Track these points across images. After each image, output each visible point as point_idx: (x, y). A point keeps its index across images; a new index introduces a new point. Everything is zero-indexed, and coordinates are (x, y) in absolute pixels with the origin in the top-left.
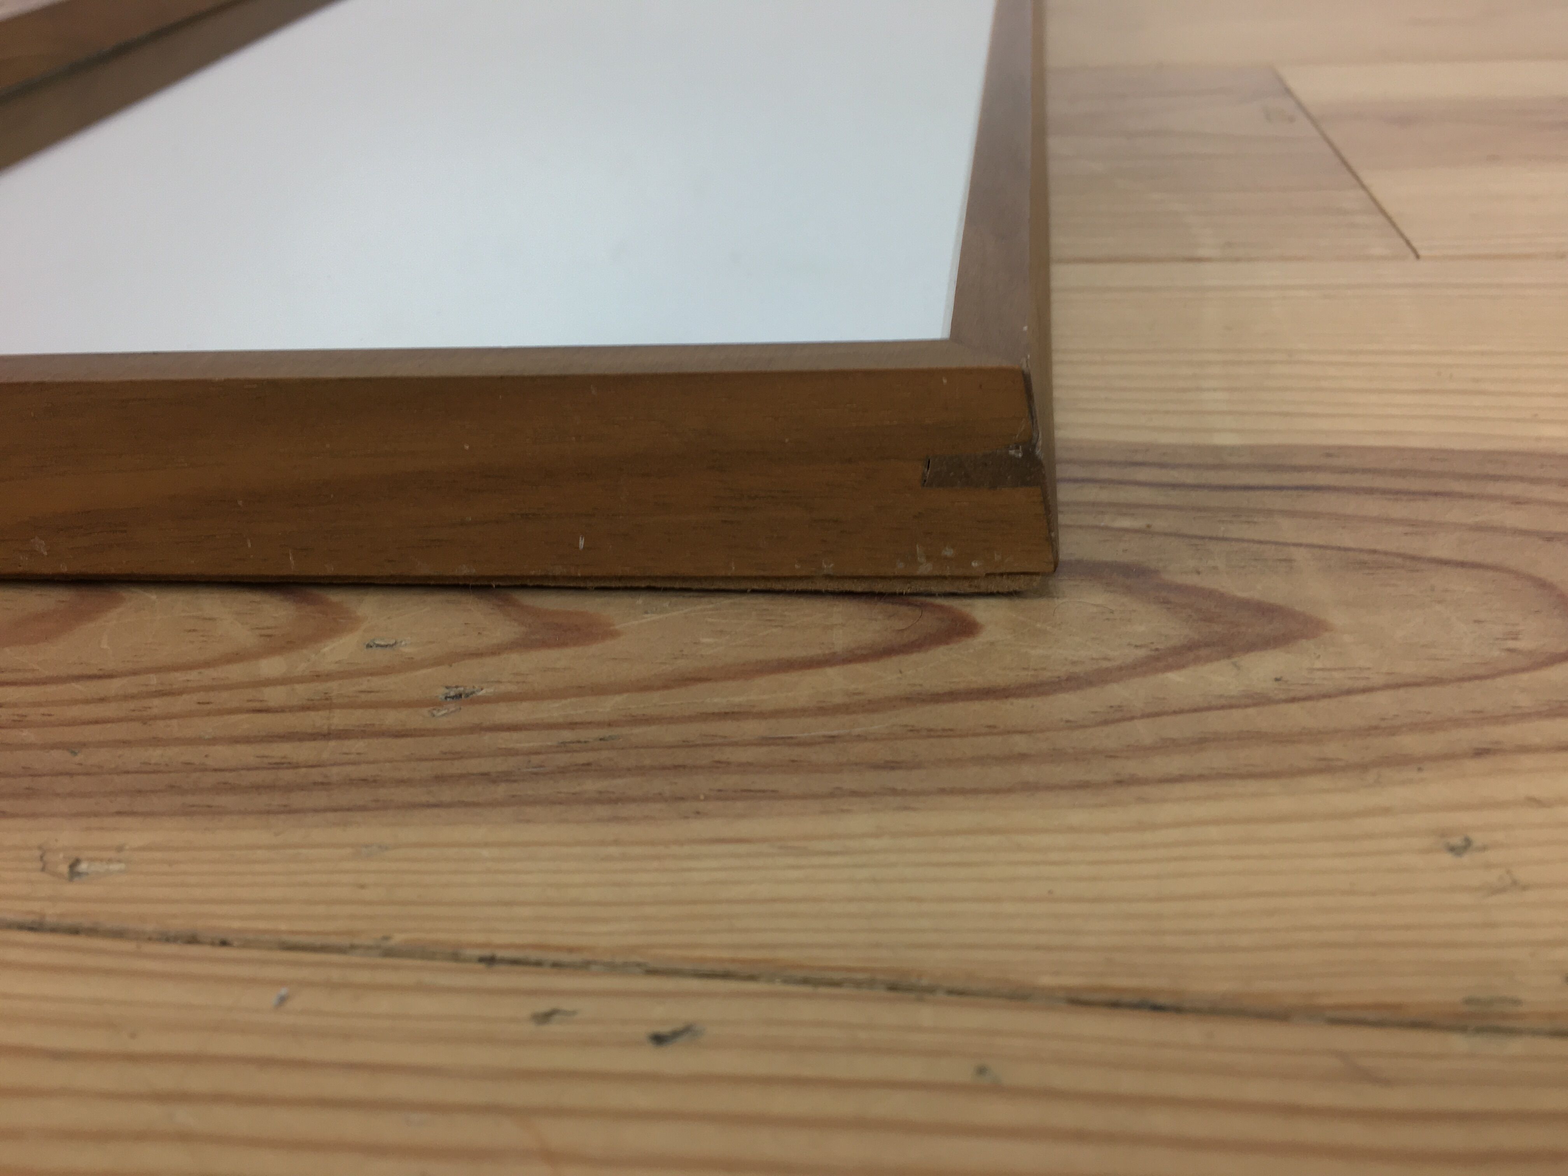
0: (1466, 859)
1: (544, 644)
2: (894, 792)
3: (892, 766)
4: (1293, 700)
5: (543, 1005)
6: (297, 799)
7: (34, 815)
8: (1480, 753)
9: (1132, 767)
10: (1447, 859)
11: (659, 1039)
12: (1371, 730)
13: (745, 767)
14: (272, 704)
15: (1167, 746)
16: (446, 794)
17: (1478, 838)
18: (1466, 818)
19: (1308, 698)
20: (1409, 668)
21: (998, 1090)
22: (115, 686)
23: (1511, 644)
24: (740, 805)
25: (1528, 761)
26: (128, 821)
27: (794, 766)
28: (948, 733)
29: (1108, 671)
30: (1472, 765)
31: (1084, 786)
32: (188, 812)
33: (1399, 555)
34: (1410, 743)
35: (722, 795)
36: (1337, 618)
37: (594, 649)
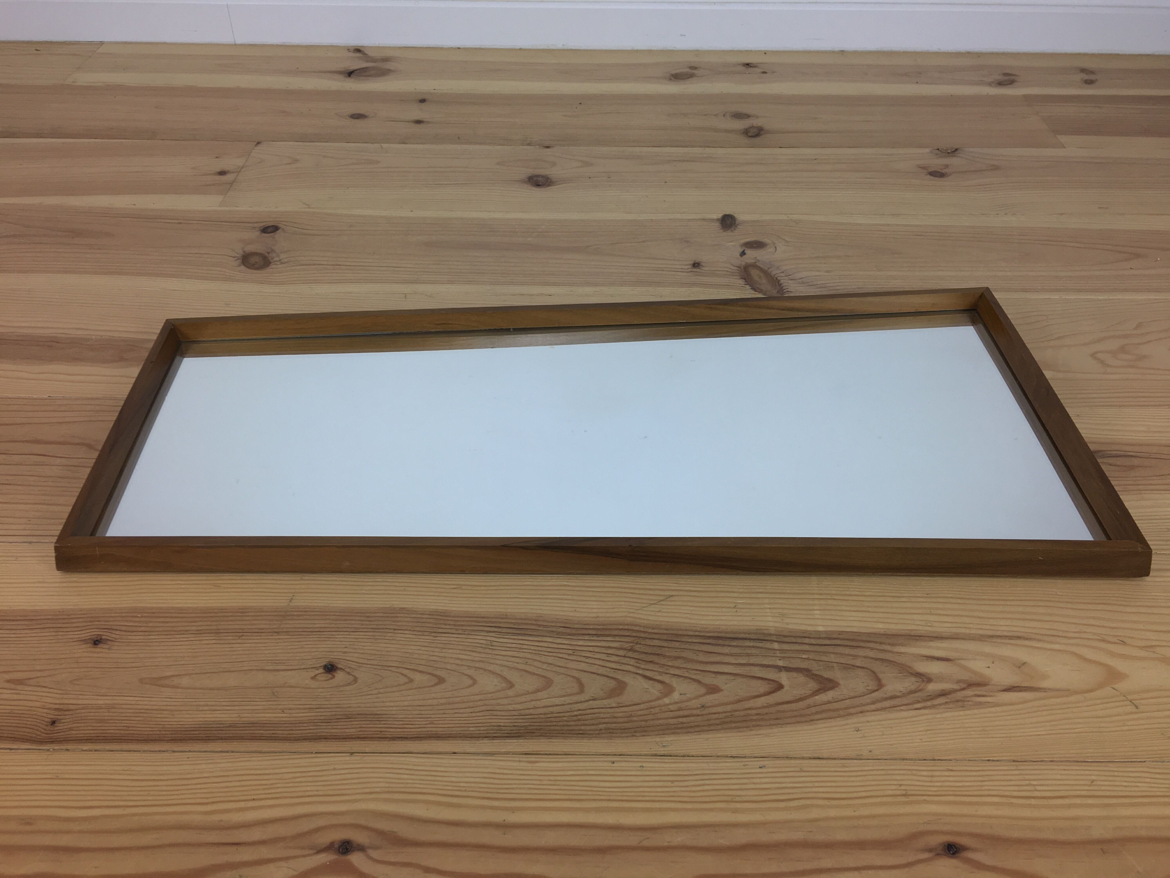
0: (859, 732)
1: (711, 693)
2: (779, 724)
3: (777, 719)
4: (835, 702)
5: (743, 763)
6: (689, 730)
7: (649, 736)
8: (861, 712)
9: (812, 717)
10: (856, 732)
11: (760, 767)
12: (846, 708)
13: (755, 720)
14: (672, 709)
15: (817, 713)
16: (712, 728)
17: (860, 729)
18: (859, 725)
19: (837, 702)
20: (852, 694)
21: (803, 771)
22: (642, 706)
23: (868, 688)
24: (757, 728)
25: (868, 713)
26: (666, 736)
27: (762, 720)
28: (784, 712)
29: (806, 696)
30: (860, 715)
31: (806, 722)
32: (673, 733)
33: (851, 665)
34: (852, 711)
35: (754, 726)
36: (841, 682)
37: (721, 693)
